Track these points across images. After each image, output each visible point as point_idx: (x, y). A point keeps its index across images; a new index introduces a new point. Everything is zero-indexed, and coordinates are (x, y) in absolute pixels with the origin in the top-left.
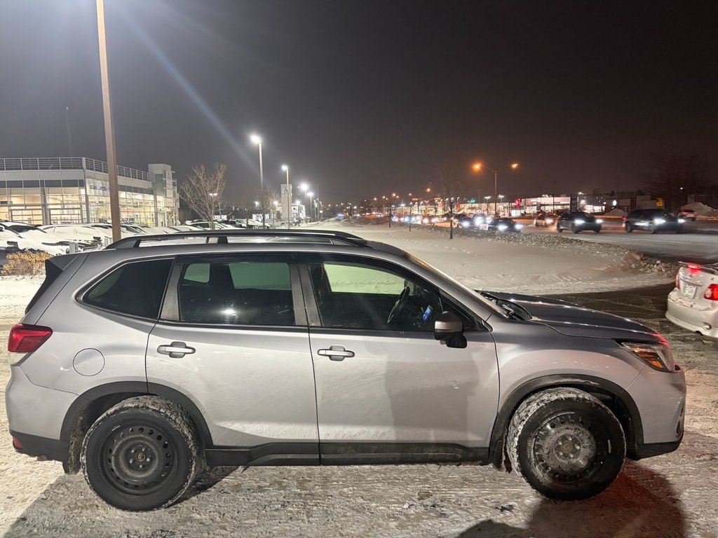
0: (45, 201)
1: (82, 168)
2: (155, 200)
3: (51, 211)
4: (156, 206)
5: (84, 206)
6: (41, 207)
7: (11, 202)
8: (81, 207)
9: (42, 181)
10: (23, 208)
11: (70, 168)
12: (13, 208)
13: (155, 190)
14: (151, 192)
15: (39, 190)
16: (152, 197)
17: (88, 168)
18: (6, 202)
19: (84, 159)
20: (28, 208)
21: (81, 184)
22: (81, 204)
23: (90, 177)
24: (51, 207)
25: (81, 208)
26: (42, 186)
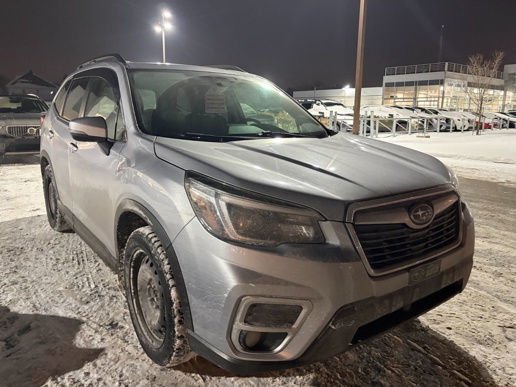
0: (416, 96)
1: (444, 71)
2: (505, 95)
3: (419, 102)
4: (504, 100)
5: (441, 99)
6: (412, 100)
7: (396, 96)
8: (439, 99)
9: (416, 82)
10: (402, 100)
11: (436, 71)
12: (396, 100)
13: (507, 86)
14: (501, 88)
15: (413, 87)
16: (502, 93)
17: (449, 71)
18: (393, 97)
19: (447, 63)
20: (405, 100)
21: (441, 82)
22: (439, 97)
23: (448, 77)
24: (419, 100)
25: (438, 101)
26: (416, 85)
